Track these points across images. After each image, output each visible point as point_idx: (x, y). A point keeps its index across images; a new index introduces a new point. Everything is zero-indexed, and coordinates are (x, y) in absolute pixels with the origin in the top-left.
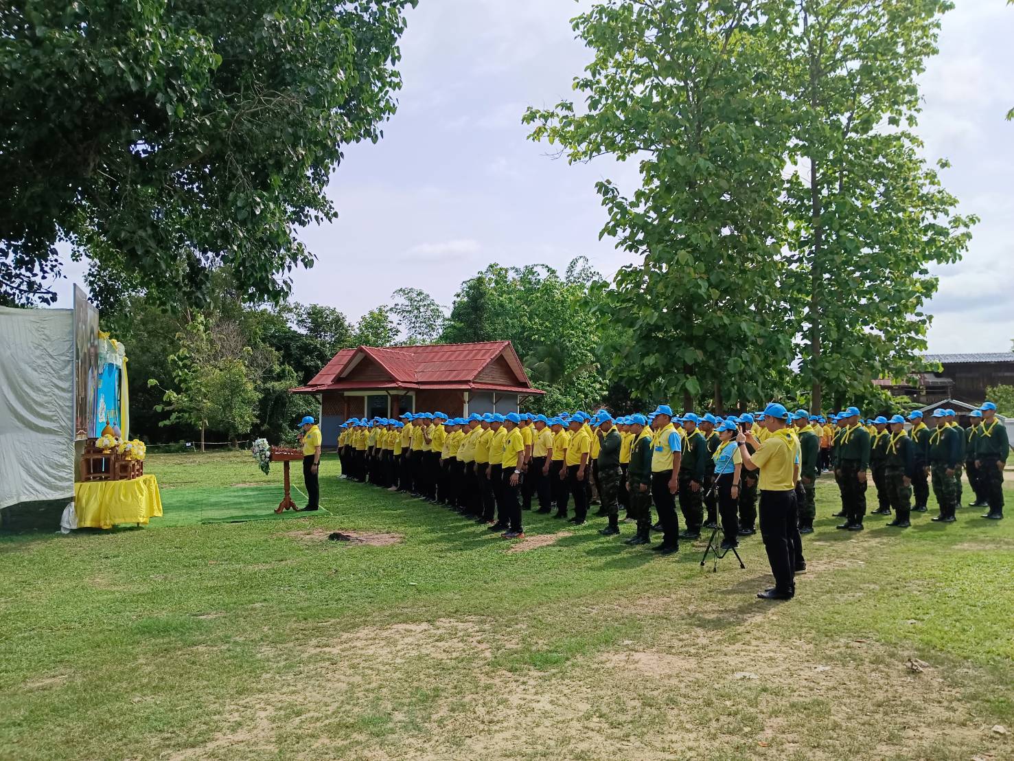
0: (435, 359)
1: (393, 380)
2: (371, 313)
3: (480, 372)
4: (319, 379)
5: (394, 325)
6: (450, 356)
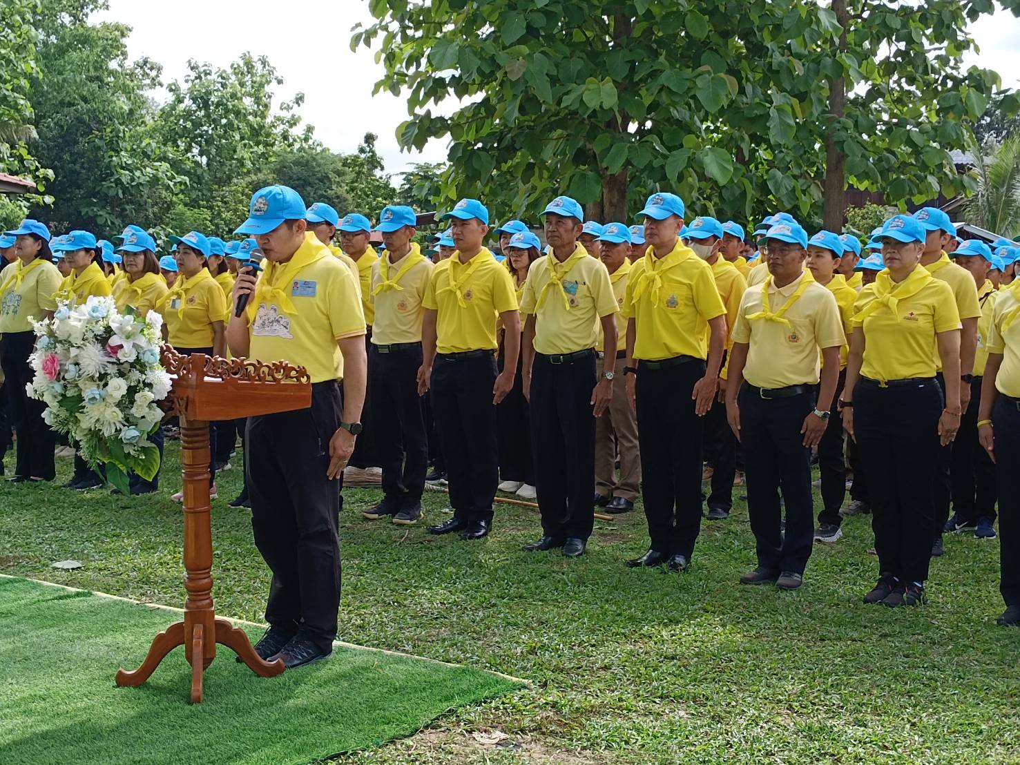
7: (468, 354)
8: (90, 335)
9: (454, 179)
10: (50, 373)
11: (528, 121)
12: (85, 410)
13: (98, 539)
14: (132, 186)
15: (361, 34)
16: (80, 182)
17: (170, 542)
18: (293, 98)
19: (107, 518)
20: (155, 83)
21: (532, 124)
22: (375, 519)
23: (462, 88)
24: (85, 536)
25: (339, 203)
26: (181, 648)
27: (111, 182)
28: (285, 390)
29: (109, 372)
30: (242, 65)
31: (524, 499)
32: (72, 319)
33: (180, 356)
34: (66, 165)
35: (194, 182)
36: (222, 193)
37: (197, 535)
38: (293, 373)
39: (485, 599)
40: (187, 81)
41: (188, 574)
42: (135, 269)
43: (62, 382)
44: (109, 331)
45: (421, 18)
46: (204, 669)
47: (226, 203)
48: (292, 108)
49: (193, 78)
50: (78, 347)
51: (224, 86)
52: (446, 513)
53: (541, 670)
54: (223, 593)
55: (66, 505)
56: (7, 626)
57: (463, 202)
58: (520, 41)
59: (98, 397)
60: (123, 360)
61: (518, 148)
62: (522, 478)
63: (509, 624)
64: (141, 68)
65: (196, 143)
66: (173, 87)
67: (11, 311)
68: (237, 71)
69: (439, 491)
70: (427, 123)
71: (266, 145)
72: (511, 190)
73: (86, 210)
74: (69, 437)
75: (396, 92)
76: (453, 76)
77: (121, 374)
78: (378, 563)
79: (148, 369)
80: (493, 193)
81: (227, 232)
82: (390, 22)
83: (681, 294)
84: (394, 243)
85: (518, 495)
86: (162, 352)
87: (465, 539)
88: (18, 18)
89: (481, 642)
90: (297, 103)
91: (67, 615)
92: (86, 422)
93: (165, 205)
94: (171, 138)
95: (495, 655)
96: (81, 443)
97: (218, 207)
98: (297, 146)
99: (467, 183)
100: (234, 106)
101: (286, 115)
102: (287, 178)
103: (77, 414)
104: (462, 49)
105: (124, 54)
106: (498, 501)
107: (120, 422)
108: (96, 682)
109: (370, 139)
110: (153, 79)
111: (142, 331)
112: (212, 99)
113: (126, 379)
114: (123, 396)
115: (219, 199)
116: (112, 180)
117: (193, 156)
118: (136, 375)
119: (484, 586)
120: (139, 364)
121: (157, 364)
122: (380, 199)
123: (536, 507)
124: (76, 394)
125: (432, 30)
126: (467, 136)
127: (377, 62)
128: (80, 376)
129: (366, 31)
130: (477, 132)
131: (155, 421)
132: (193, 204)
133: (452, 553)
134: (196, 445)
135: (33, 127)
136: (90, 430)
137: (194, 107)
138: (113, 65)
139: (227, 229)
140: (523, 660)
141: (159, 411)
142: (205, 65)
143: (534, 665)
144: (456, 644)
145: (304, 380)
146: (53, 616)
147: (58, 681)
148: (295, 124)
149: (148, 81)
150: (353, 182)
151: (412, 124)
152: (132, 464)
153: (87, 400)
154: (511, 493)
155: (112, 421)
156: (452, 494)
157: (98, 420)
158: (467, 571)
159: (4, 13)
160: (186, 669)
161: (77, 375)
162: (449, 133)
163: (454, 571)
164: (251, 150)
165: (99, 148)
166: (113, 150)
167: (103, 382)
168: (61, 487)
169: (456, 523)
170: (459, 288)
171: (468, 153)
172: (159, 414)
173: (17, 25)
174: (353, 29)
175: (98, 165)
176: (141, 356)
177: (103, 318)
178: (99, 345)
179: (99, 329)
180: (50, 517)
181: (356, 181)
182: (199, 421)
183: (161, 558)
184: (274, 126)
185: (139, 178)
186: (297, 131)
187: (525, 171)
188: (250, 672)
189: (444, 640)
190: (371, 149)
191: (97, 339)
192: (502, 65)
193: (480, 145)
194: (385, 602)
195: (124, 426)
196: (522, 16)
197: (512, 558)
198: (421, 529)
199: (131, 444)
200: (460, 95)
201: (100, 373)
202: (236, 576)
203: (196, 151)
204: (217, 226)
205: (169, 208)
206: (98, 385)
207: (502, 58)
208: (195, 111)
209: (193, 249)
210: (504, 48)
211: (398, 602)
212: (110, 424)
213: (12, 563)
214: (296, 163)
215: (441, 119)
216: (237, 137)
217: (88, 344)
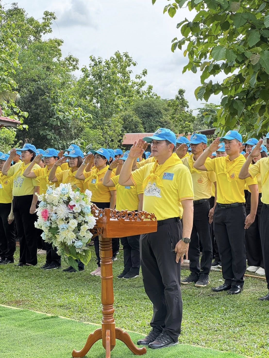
7: (231, 205)
8: (61, 201)
9: (224, 114)
10: (45, 217)
11: (262, 84)
12: (60, 233)
13: (59, 292)
14: (64, 120)
15: (177, 43)
16: (39, 119)
17: (92, 294)
18: (142, 72)
19: (62, 283)
20: (75, 68)
21: (264, 86)
22: (186, 284)
23: (228, 68)
24: (53, 291)
25: (167, 124)
26: (101, 341)
27: (54, 118)
28: (146, 224)
29: (69, 217)
30: (115, 58)
31: (259, 275)
32: (54, 194)
33: (99, 209)
34: (33, 110)
35: (94, 116)
36: (108, 122)
37: (107, 289)
38: (149, 216)
39: (240, 322)
40: (90, 67)
41: (103, 307)
42: (73, 165)
43: (50, 221)
44: (69, 199)
45: (207, 33)
46: (111, 350)
47: (110, 126)
48: (141, 78)
49: (93, 65)
50: (56, 206)
51: (109, 68)
52: (221, 282)
53: (266, 355)
54: (117, 318)
55: (43, 277)
56: (23, 331)
57: (229, 132)
58: (258, 45)
59: (65, 228)
60: (75, 211)
61: (256, 98)
62: (258, 265)
63: (251, 334)
64: (68, 61)
65: (95, 97)
66: (84, 70)
67: (18, 186)
68: (113, 61)
69: (217, 271)
70: (210, 87)
71: (129, 97)
72: (254, 118)
73: (42, 132)
74: (53, 245)
75: (195, 71)
76: (223, 63)
77: (75, 218)
78: (188, 305)
79: (86, 215)
80: (245, 120)
81: (110, 141)
82: (191, 36)
84: (196, 150)
85: (257, 273)
86: (92, 208)
87: (230, 294)
88: (10, 40)
89: (237, 342)
90: (144, 75)
91: (48, 326)
92: (60, 238)
93: (80, 129)
94: (83, 95)
95: (244, 348)
96: (57, 248)
97: (106, 129)
98: (144, 96)
99: (231, 117)
100: (113, 78)
101: (139, 81)
102: (140, 113)
103: (56, 235)
104: (227, 51)
105: (60, 55)
106: (246, 276)
107: (74, 238)
108: (63, 355)
109: (181, 92)
110: (74, 66)
111: (83, 198)
112: (103, 75)
113: (77, 220)
114: (76, 227)
115: (106, 125)
116: (55, 117)
117: (94, 104)
118: (81, 218)
119: (239, 316)
120: (82, 213)
121: (90, 213)
122: (187, 122)
123: (265, 279)
124: (55, 227)
125: (213, 39)
126: (231, 93)
127: (185, 56)
128: (57, 219)
129: (179, 42)
130: (236, 90)
131: (89, 238)
132: (94, 127)
133: (223, 301)
134: (106, 249)
135: (17, 92)
136: (62, 242)
137: (94, 79)
138: (55, 60)
139: (110, 140)
140: (257, 350)
141: (91, 233)
142: (99, 59)
143: (263, 353)
144: (226, 343)
145: (154, 219)
146: (42, 327)
147: (47, 355)
148: (143, 85)
149: (71, 67)
150: (173, 114)
151: (203, 88)
152: (79, 257)
153: (60, 229)
154: (253, 272)
155: (71, 238)
156: (224, 273)
157: (65, 238)
158: (231, 309)
159: (3, 38)
160: (103, 350)
161: (56, 218)
162: (221, 92)
163: (225, 309)
164: (122, 99)
165: (48, 102)
166: (55, 102)
167: (67, 221)
168: (40, 268)
169: (226, 287)
170: (228, 173)
171: (231, 101)
172: (91, 235)
173: (9, 43)
174: (173, 41)
175: (48, 110)
176: (83, 210)
177: (67, 193)
178: (65, 205)
179: (65, 198)
180: (36, 282)
181: (175, 114)
182: (108, 238)
183: (88, 301)
184: (132, 87)
185: (68, 116)
186: (144, 89)
187: (260, 109)
188: (131, 352)
189: (220, 341)
190: (182, 97)
191: (64, 202)
192: (248, 57)
193: (237, 97)
194: (192, 323)
195: (76, 240)
196: (258, 32)
197: (253, 304)
198: (209, 289)
199: (79, 248)
200: (227, 73)
201: (66, 218)
202: (123, 310)
203: (95, 101)
204: (106, 138)
205: (82, 130)
206: (65, 222)
207: (248, 54)
208: (95, 81)
209: (101, 156)
210: (249, 48)
211: (198, 323)
212: (70, 239)
213: (21, 303)
214: (145, 105)
215: (218, 85)
216: (115, 94)
217: (60, 205)
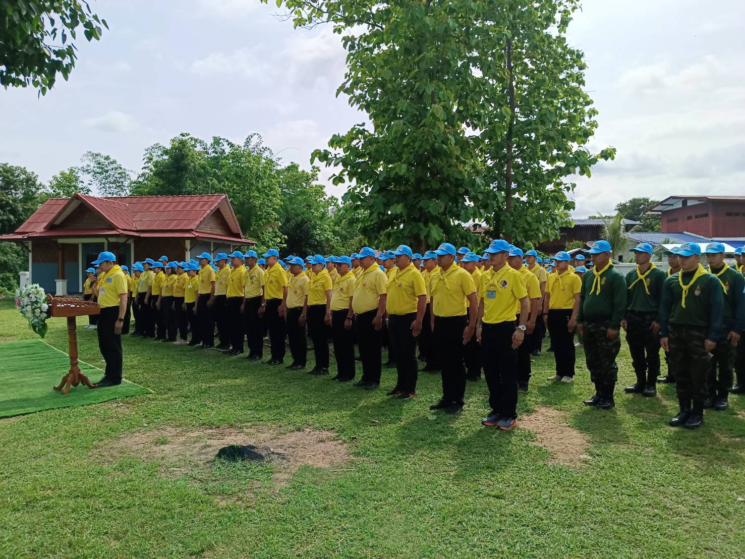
0: (152, 209)
1: (112, 227)
2: (62, 174)
3: (201, 222)
4: (27, 227)
5: (85, 184)
6: (167, 207)
83: (273, 279)
179: (28, 293)
195: (34, 318)
199: (36, 323)
